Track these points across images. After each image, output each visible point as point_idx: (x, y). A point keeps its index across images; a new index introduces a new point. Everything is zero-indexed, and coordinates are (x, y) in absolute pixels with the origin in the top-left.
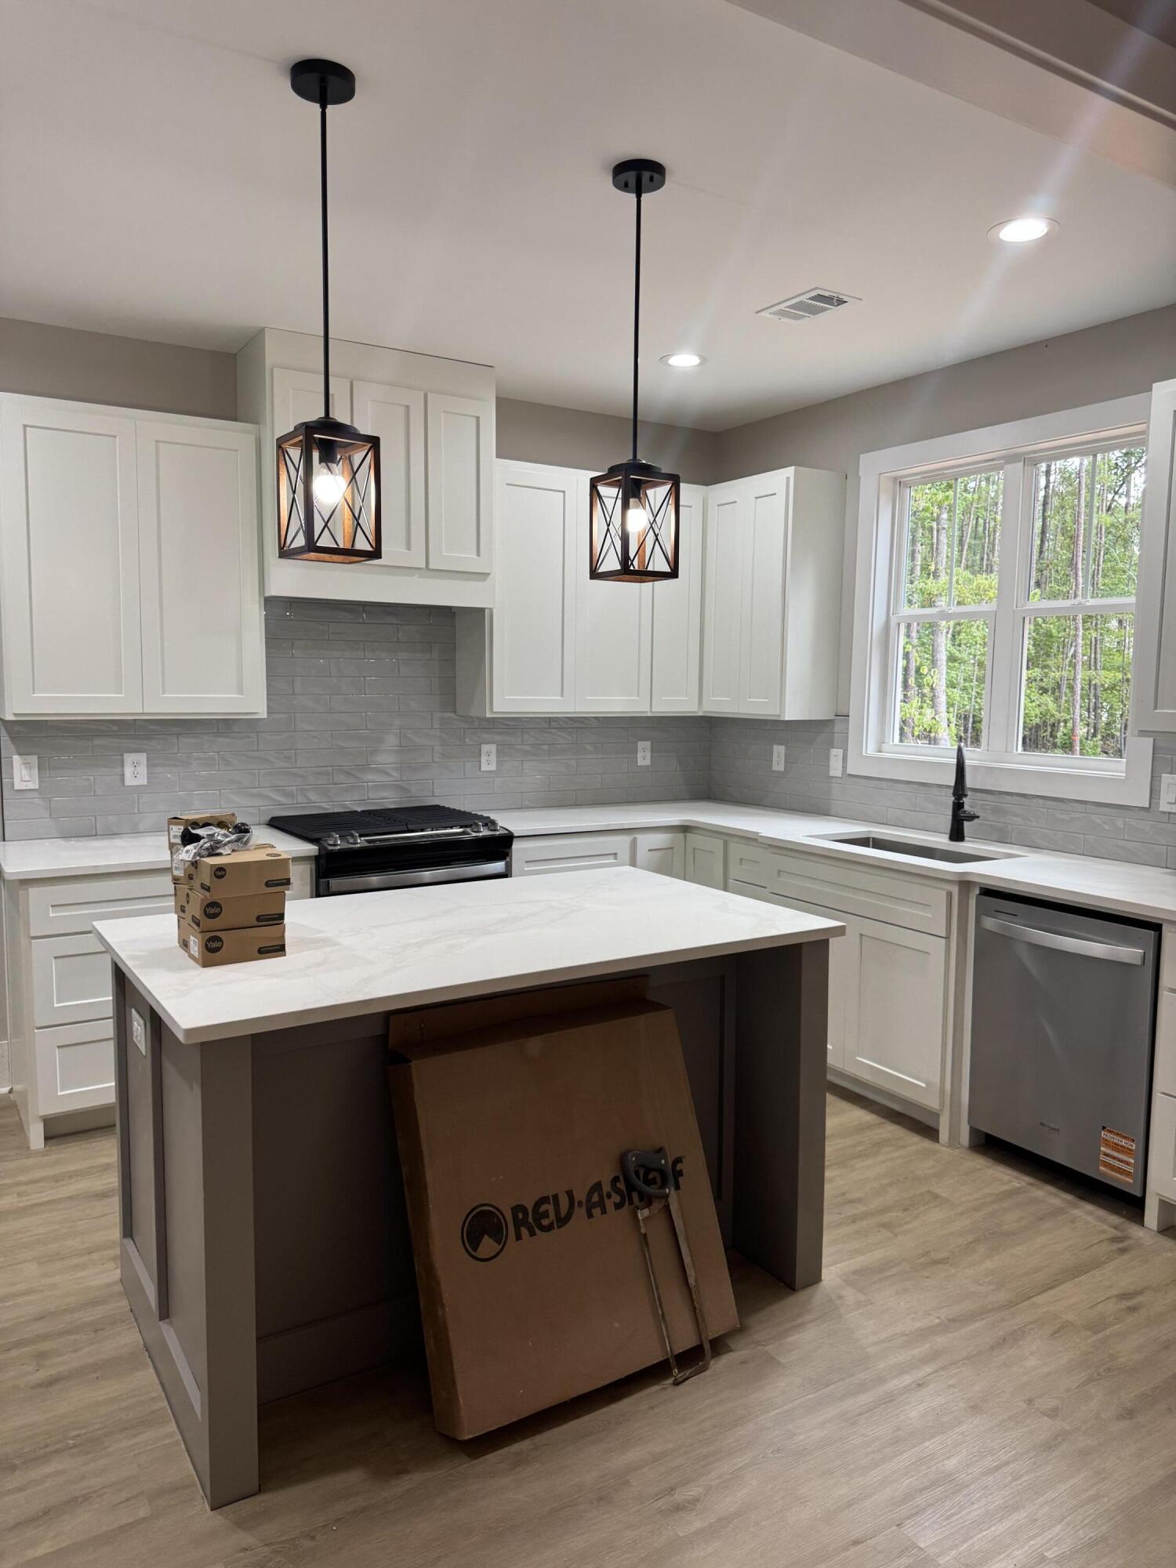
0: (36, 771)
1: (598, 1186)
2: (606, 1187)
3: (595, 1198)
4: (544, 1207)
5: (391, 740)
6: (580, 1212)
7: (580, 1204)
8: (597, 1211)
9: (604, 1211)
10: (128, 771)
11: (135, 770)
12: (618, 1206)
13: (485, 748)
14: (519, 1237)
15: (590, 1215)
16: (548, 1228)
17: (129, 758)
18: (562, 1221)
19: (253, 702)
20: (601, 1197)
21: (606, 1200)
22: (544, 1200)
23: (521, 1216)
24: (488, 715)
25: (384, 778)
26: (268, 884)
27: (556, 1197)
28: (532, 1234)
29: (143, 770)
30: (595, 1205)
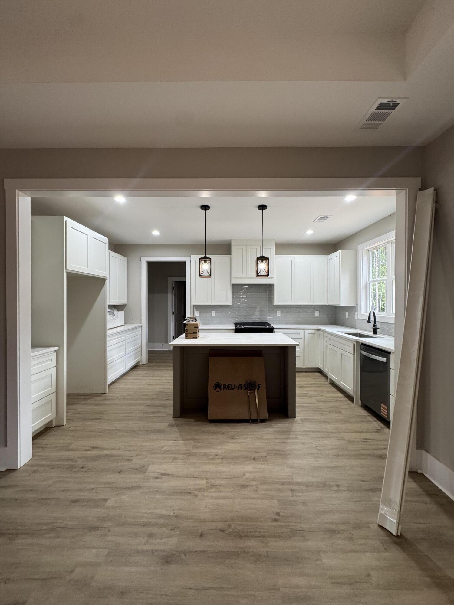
0: (198, 313)
1: (241, 385)
2: (243, 385)
3: (240, 387)
4: (229, 386)
5: (258, 309)
6: (236, 389)
7: (237, 387)
8: (240, 389)
9: (241, 389)
10: (212, 314)
11: (213, 314)
12: (244, 389)
13: (278, 311)
14: (224, 389)
15: (238, 389)
16: (230, 389)
17: (212, 312)
18: (233, 389)
19: (229, 302)
20: (241, 386)
21: (242, 388)
22: (230, 385)
23: (225, 386)
24: (275, 304)
25: (256, 317)
26: (195, 327)
27: (232, 385)
28: (226, 389)
29: (215, 314)
30: (240, 388)
